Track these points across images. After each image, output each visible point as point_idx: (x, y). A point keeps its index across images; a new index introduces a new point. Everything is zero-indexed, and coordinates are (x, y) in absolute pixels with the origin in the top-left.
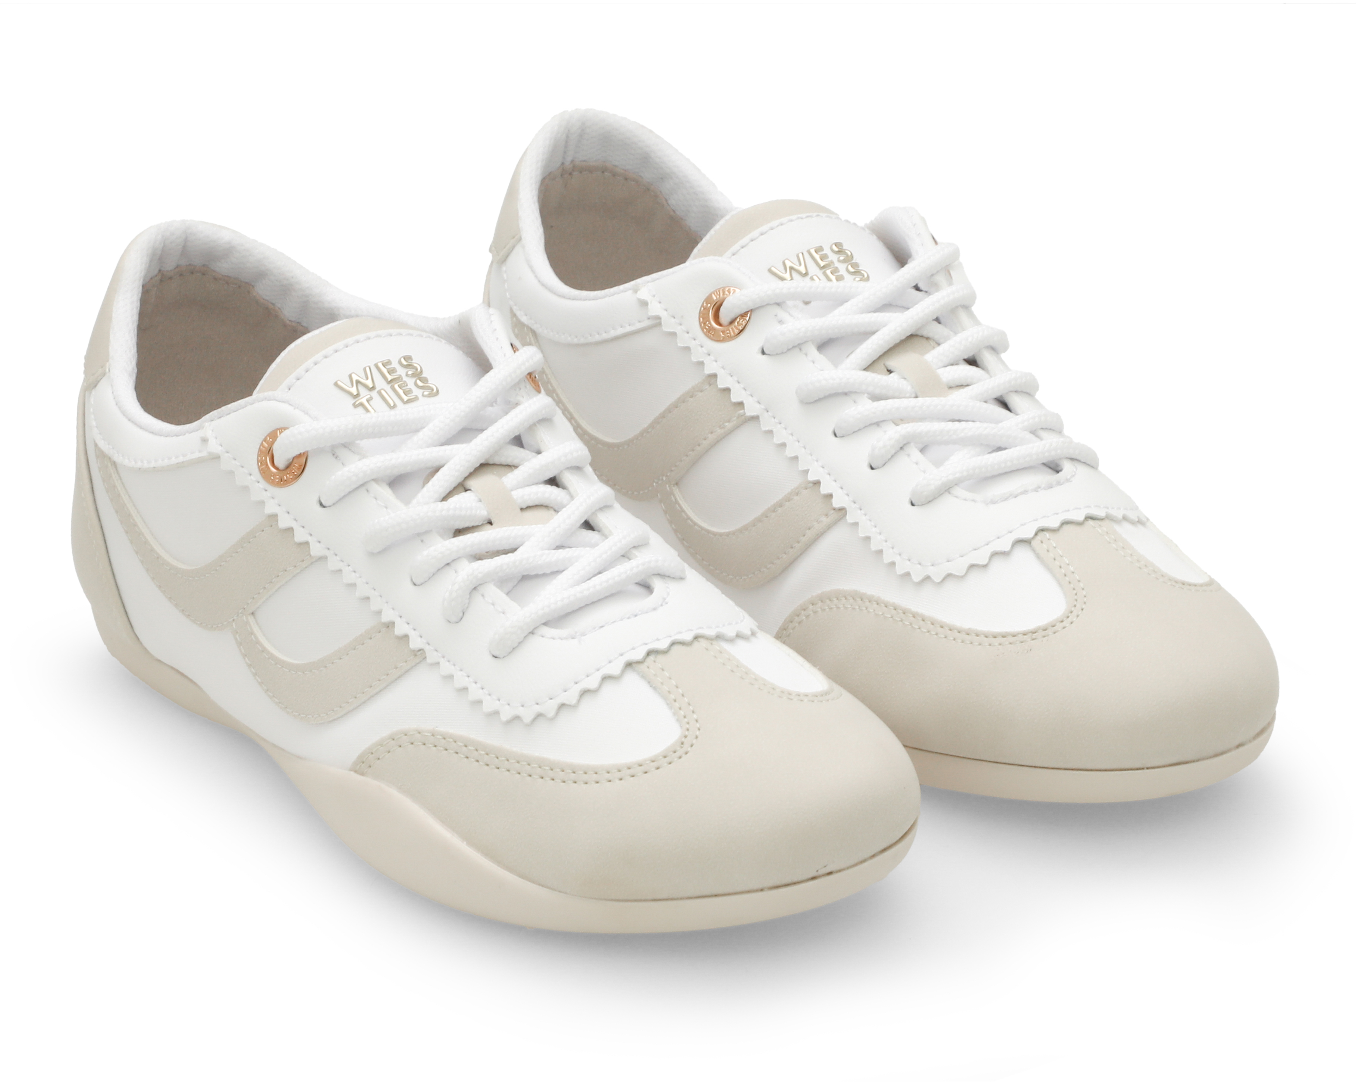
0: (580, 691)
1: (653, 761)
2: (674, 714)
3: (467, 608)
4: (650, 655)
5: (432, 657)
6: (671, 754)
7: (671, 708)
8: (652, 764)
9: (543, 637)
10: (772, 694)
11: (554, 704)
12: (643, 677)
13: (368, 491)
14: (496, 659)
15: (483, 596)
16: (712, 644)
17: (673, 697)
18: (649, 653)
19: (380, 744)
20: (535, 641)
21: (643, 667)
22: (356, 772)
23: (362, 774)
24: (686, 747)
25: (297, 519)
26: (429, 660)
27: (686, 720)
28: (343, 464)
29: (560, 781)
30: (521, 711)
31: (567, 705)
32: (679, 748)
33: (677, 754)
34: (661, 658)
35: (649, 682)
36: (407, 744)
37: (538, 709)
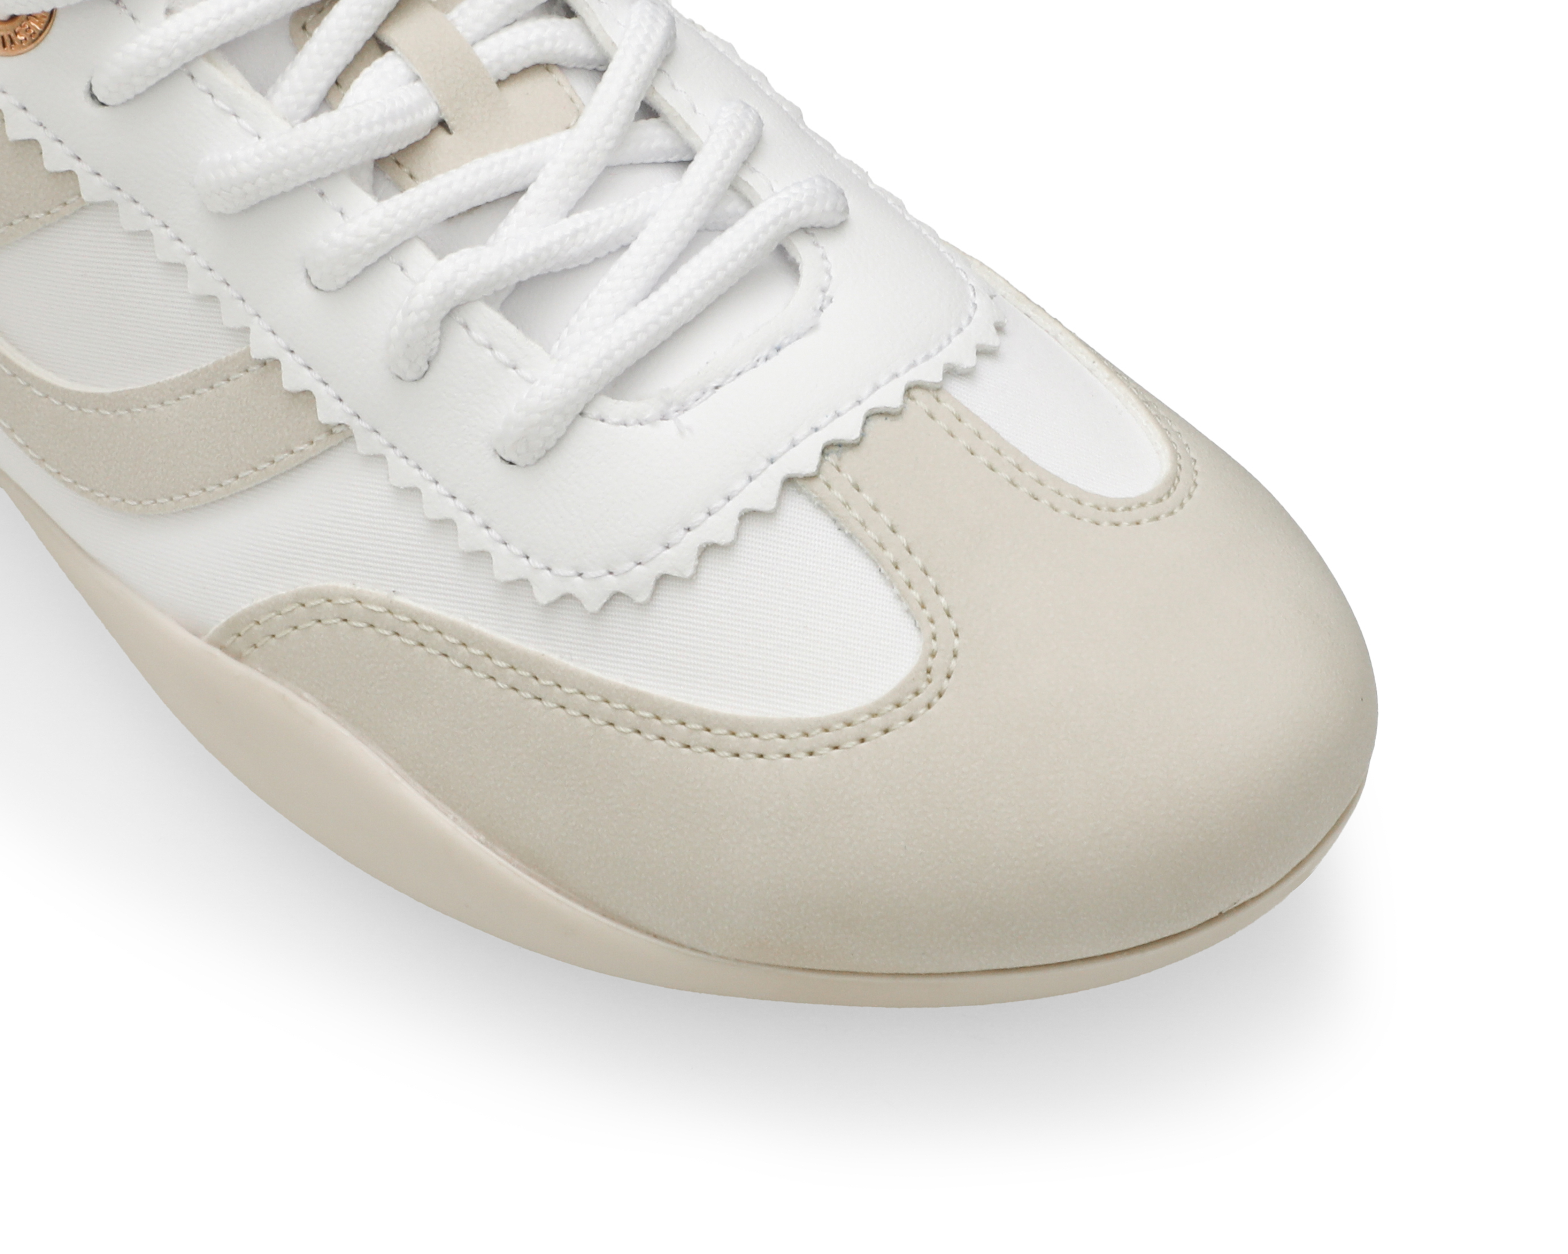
0: (699, 548)
1: (874, 715)
2: (900, 597)
3: (437, 354)
4: (828, 455)
5: (366, 442)
6: (910, 700)
7: (891, 583)
8: (874, 720)
9: (603, 421)
10: (1079, 519)
11: (646, 574)
12: (822, 507)
13: (192, 77)
14: (511, 466)
15: (466, 327)
16: (938, 400)
17: (889, 555)
18: (826, 450)
19: (276, 607)
20: (590, 428)
21: (818, 486)
22: (222, 648)
23: (238, 657)
24: (938, 676)
25: (44, 124)
26: (361, 449)
27: (926, 613)
28: (133, 18)
29: (678, 744)
30: (577, 586)
31: (676, 578)
32: (924, 686)
33: (923, 698)
34: (849, 457)
35: (835, 521)
36: (334, 621)
37: (613, 583)
